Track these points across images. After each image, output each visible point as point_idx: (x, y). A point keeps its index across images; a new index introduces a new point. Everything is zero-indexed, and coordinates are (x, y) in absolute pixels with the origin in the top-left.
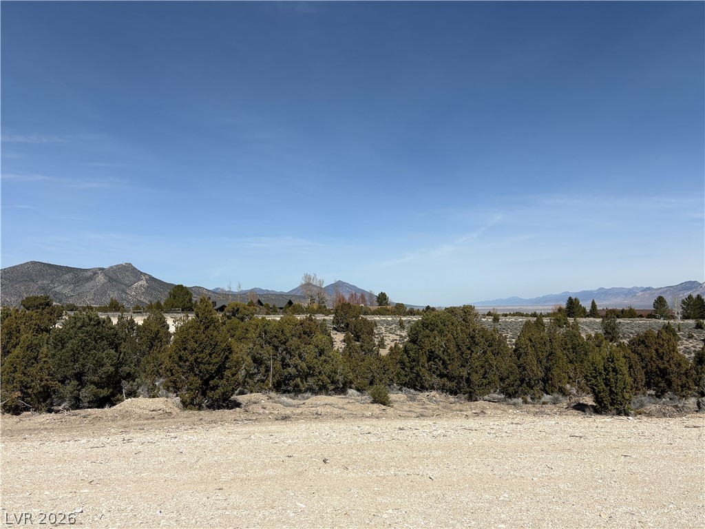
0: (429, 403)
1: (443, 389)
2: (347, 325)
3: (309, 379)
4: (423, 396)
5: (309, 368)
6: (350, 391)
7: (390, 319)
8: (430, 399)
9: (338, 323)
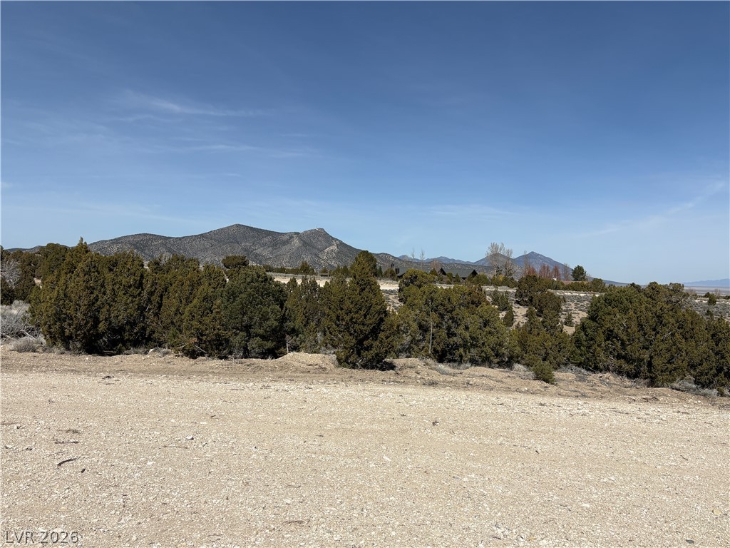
0: (600, 385)
1: (619, 372)
2: (531, 300)
3: (472, 350)
4: (594, 377)
5: (472, 338)
6: (517, 366)
7: (582, 295)
8: (602, 381)
9: (521, 296)
